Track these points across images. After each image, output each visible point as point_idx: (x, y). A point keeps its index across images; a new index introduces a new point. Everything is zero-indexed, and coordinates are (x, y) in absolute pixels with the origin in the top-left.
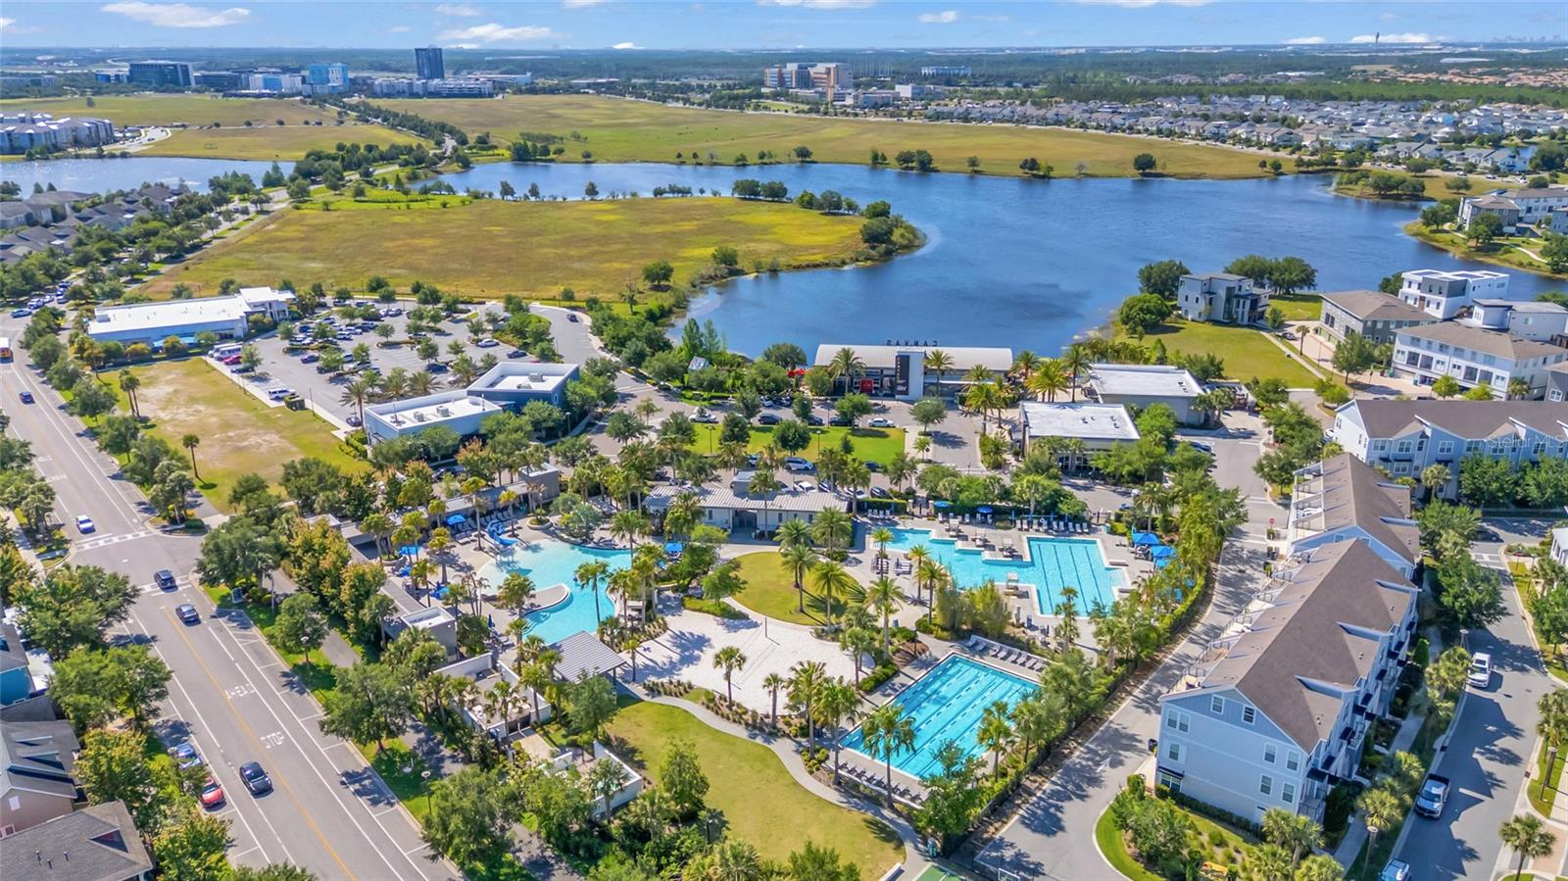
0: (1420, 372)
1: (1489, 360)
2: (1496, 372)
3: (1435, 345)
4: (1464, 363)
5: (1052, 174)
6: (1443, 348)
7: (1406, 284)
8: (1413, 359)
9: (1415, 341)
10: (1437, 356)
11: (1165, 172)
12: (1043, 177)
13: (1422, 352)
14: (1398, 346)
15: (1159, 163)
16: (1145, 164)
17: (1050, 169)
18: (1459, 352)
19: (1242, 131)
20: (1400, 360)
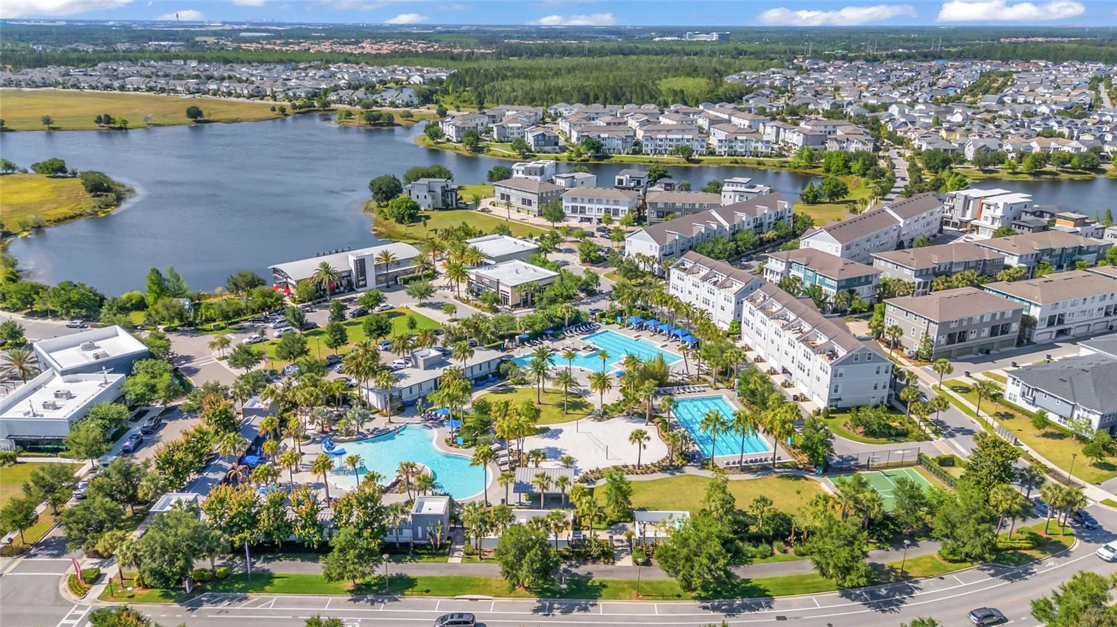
0: (579, 216)
1: (616, 202)
2: (621, 208)
3: (586, 200)
4: (603, 207)
5: (128, 126)
6: (590, 201)
7: (515, 172)
8: (574, 210)
9: (574, 200)
10: (588, 206)
11: (212, 118)
12: (120, 129)
13: (579, 205)
14: (564, 204)
15: (205, 113)
16: (195, 114)
17: (125, 122)
18: (599, 202)
19: (213, 86)
20: (568, 212)
